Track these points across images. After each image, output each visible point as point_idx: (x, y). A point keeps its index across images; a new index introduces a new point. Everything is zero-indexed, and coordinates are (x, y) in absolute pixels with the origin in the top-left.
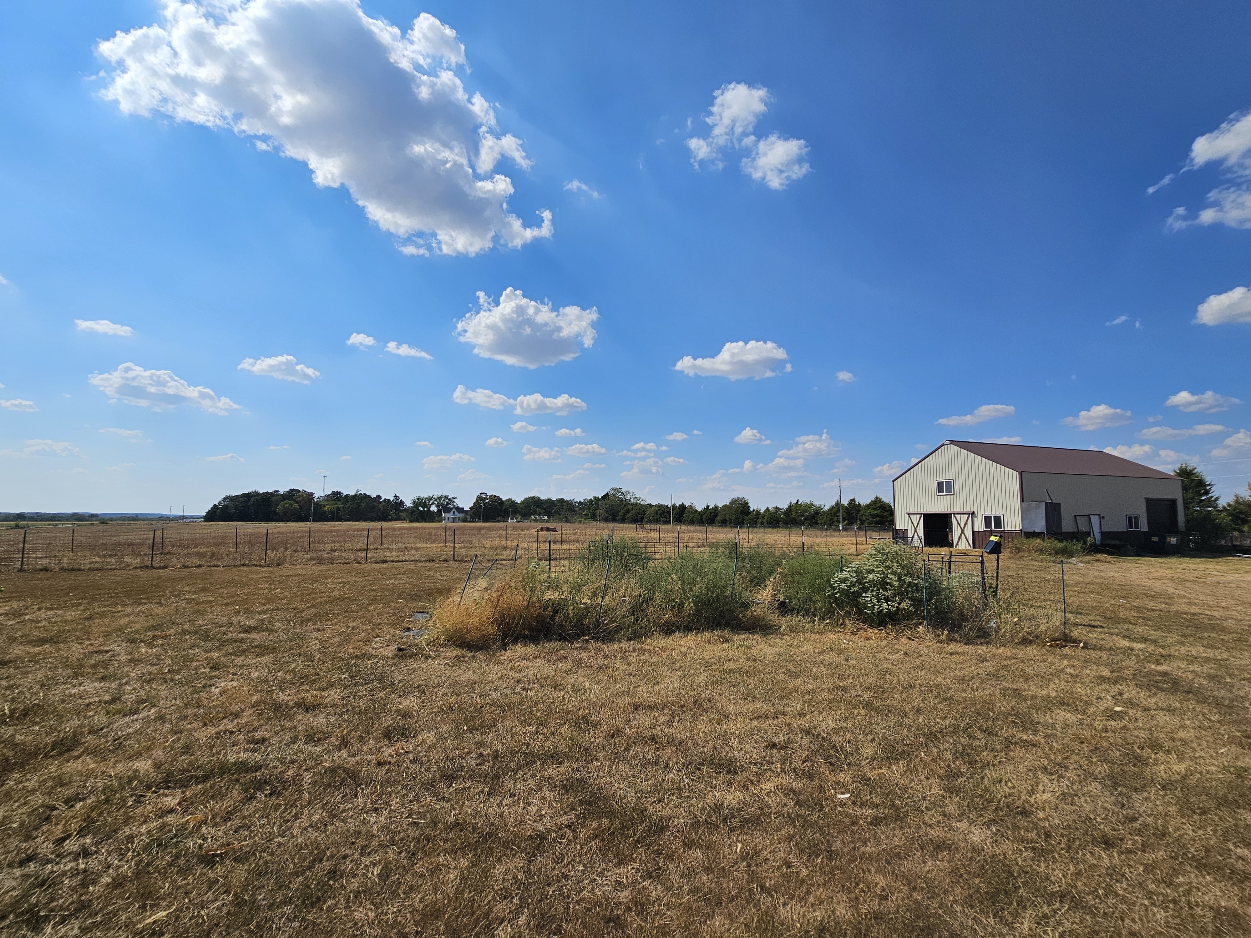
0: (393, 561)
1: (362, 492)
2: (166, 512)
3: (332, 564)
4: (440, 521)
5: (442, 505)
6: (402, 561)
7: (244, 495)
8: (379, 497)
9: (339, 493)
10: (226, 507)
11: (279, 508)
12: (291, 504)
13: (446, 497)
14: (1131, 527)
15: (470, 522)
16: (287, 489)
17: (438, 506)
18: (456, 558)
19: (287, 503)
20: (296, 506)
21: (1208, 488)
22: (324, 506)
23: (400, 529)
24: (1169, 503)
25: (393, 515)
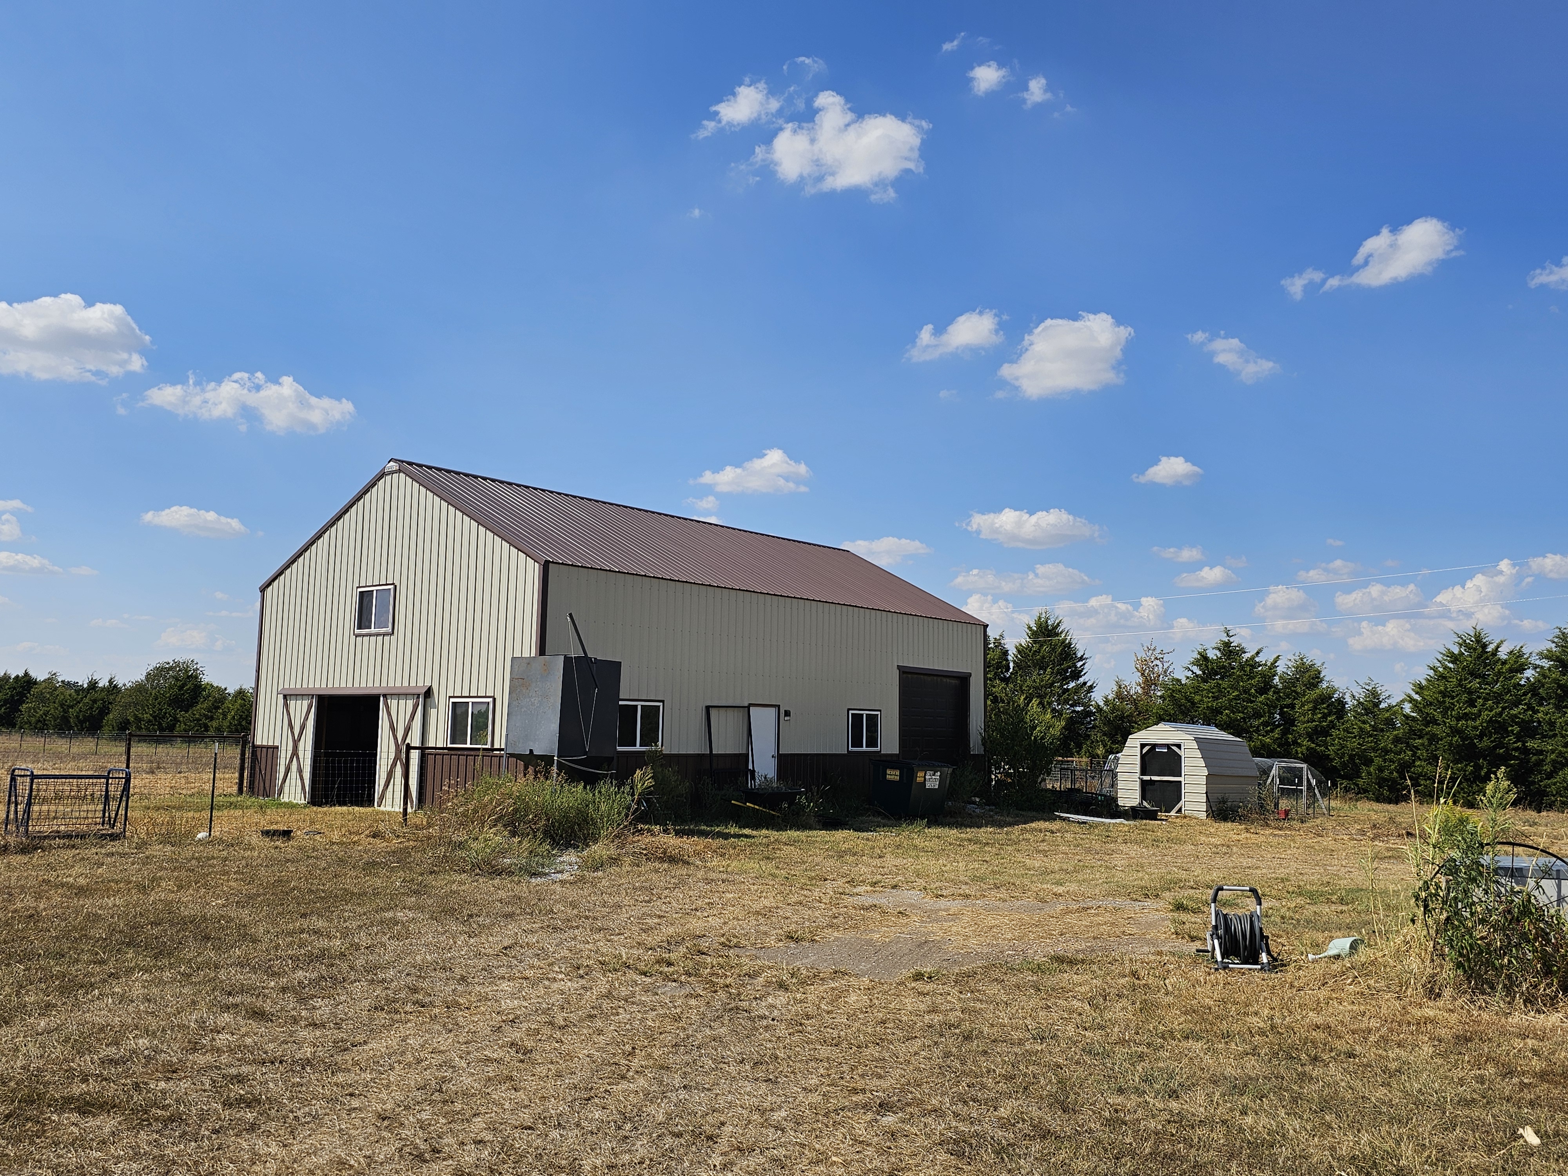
14: (857, 742)
21: (1079, 664)
24: (953, 681)
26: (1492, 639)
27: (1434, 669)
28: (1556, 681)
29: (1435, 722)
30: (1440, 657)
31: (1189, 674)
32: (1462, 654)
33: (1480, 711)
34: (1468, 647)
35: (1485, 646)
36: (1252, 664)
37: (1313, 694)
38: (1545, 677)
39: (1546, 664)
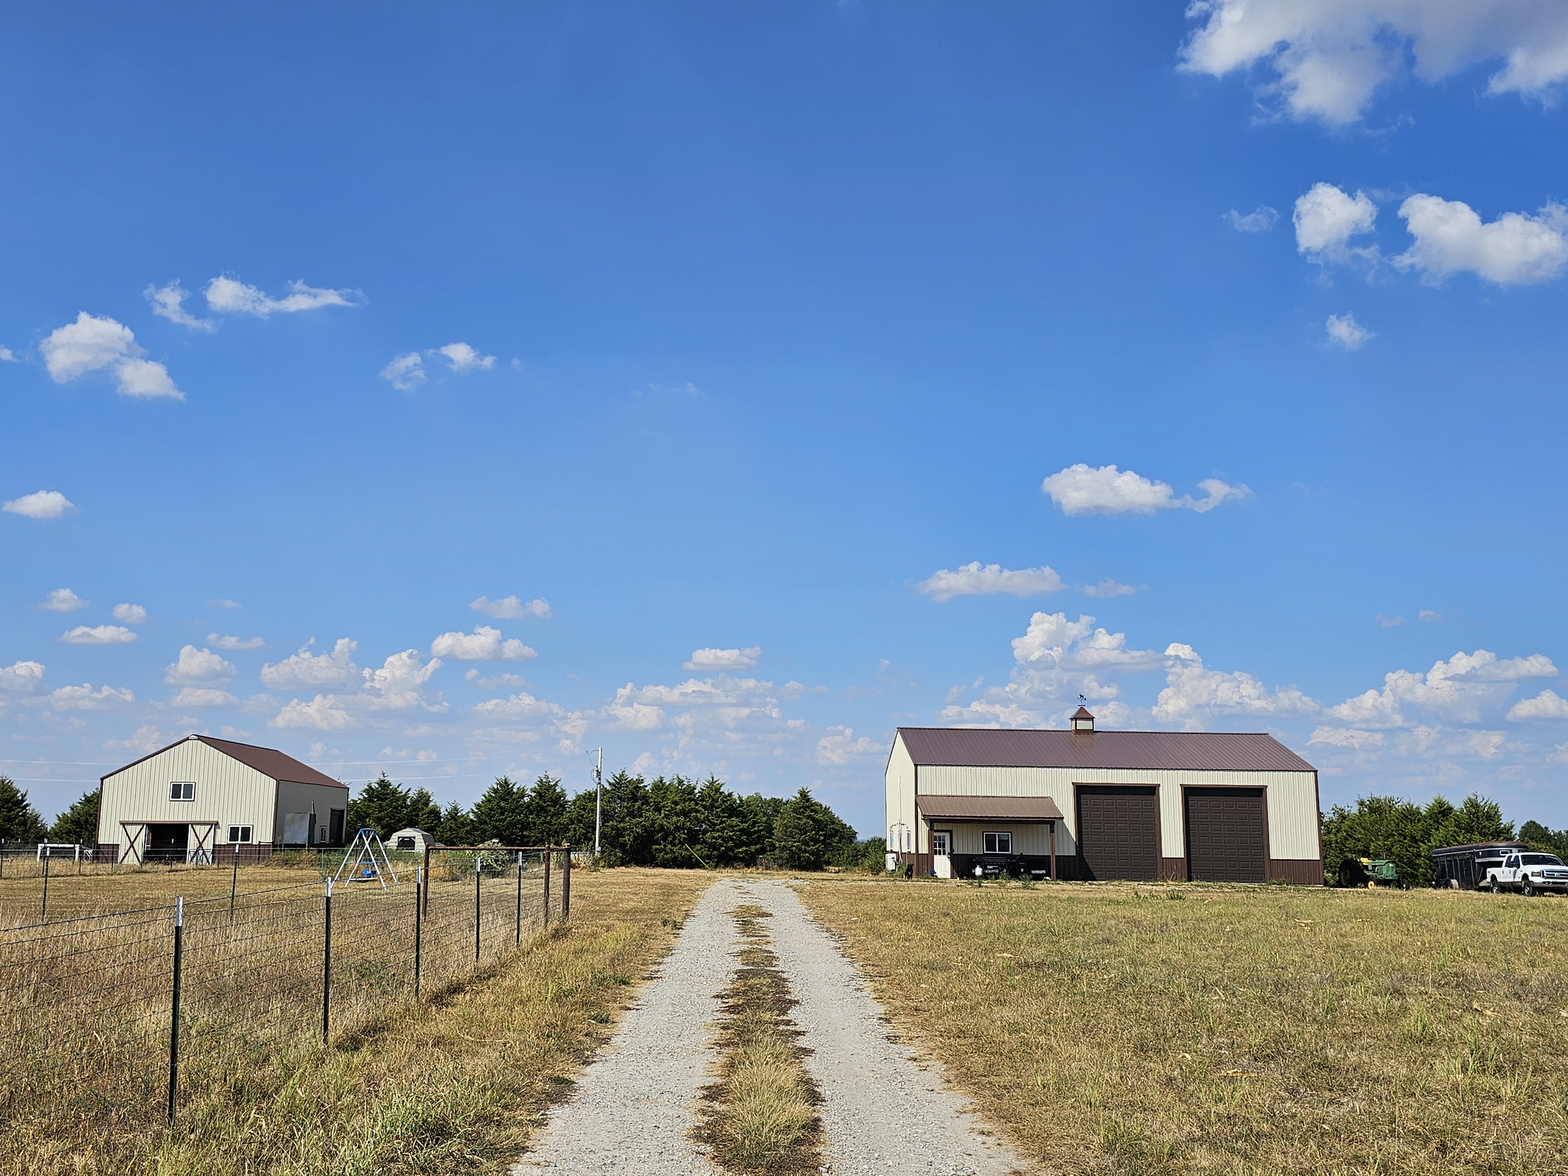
26: (511, 781)
27: (485, 796)
28: (537, 803)
29: (485, 823)
30: (488, 790)
31: (361, 797)
32: (498, 789)
33: (506, 818)
34: (501, 784)
35: (508, 786)
36: (395, 791)
37: (427, 810)
38: (533, 801)
39: (533, 794)
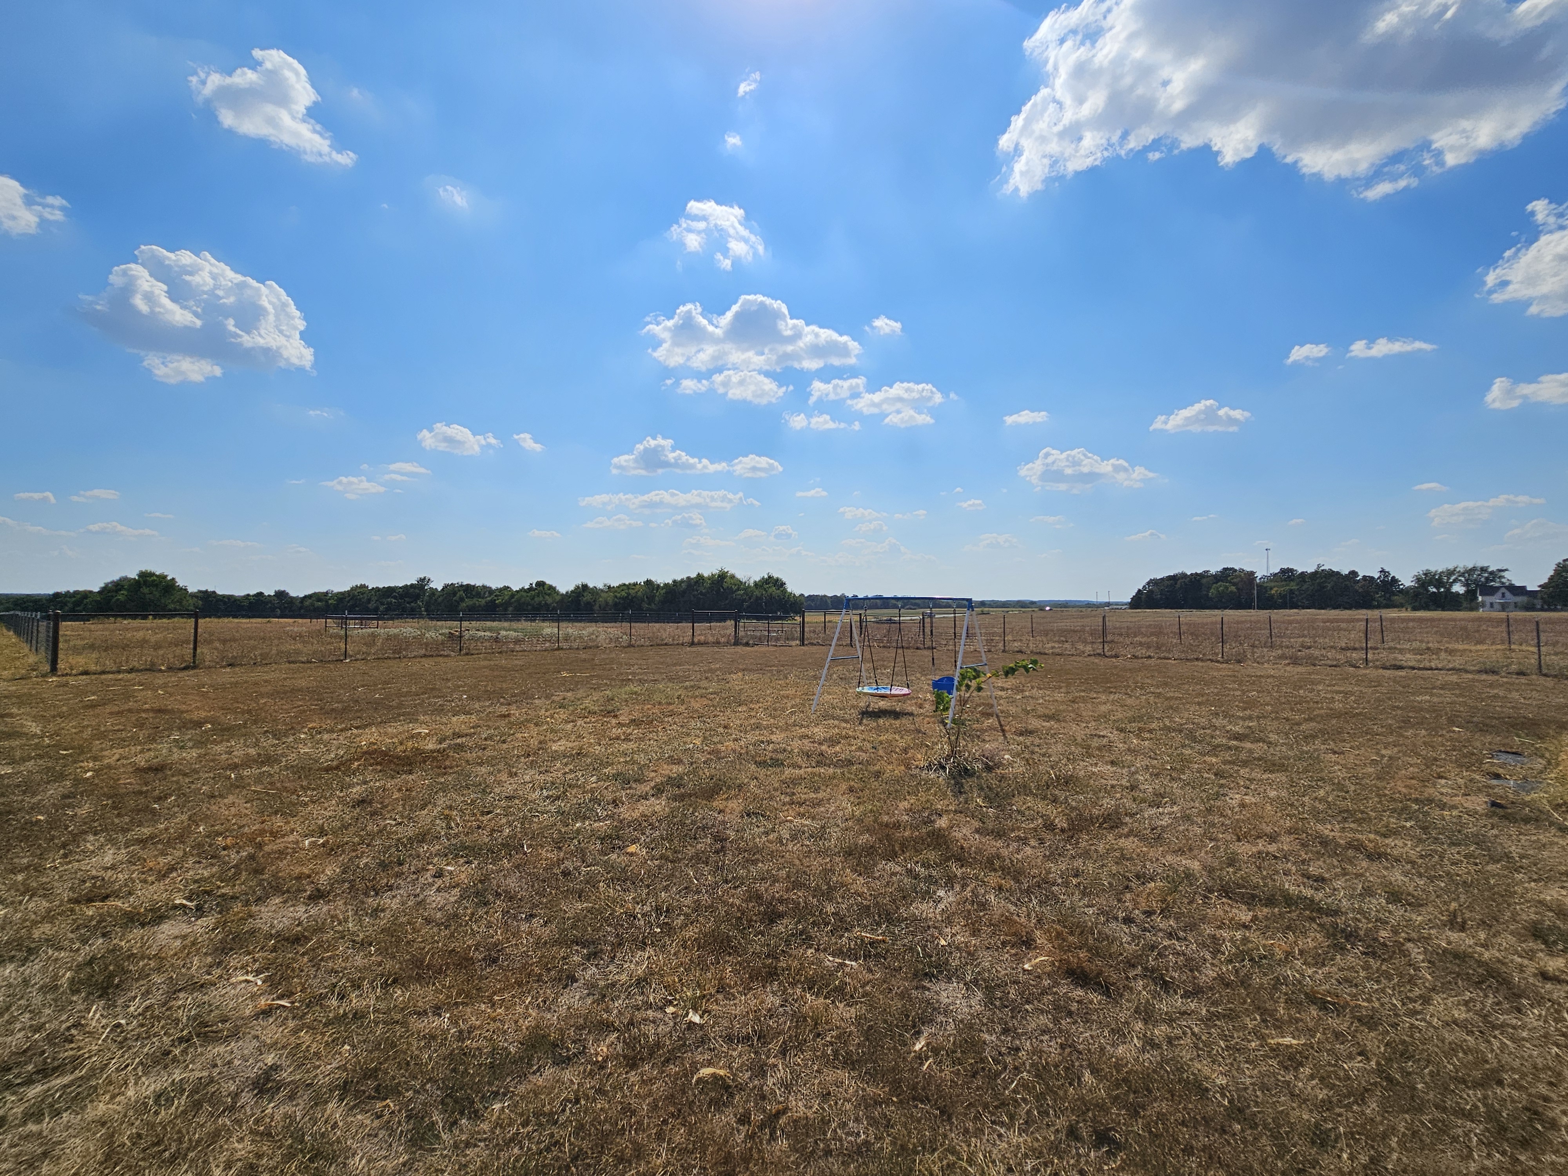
0: (1413, 668)
1: (1326, 567)
2: (1093, 599)
3: (1314, 665)
4: (1476, 609)
5: (1476, 582)
6: (1431, 669)
7: (1170, 578)
8: (1354, 573)
9: (1291, 570)
10: (1150, 591)
11: (1212, 592)
12: (1227, 588)
13: (1483, 570)
15: (1542, 610)
16: (1219, 569)
17: (1466, 585)
18: (1545, 671)
19: (1221, 586)
20: (1233, 588)
22: (1271, 589)
23: (1403, 620)
25: (1381, 599)
